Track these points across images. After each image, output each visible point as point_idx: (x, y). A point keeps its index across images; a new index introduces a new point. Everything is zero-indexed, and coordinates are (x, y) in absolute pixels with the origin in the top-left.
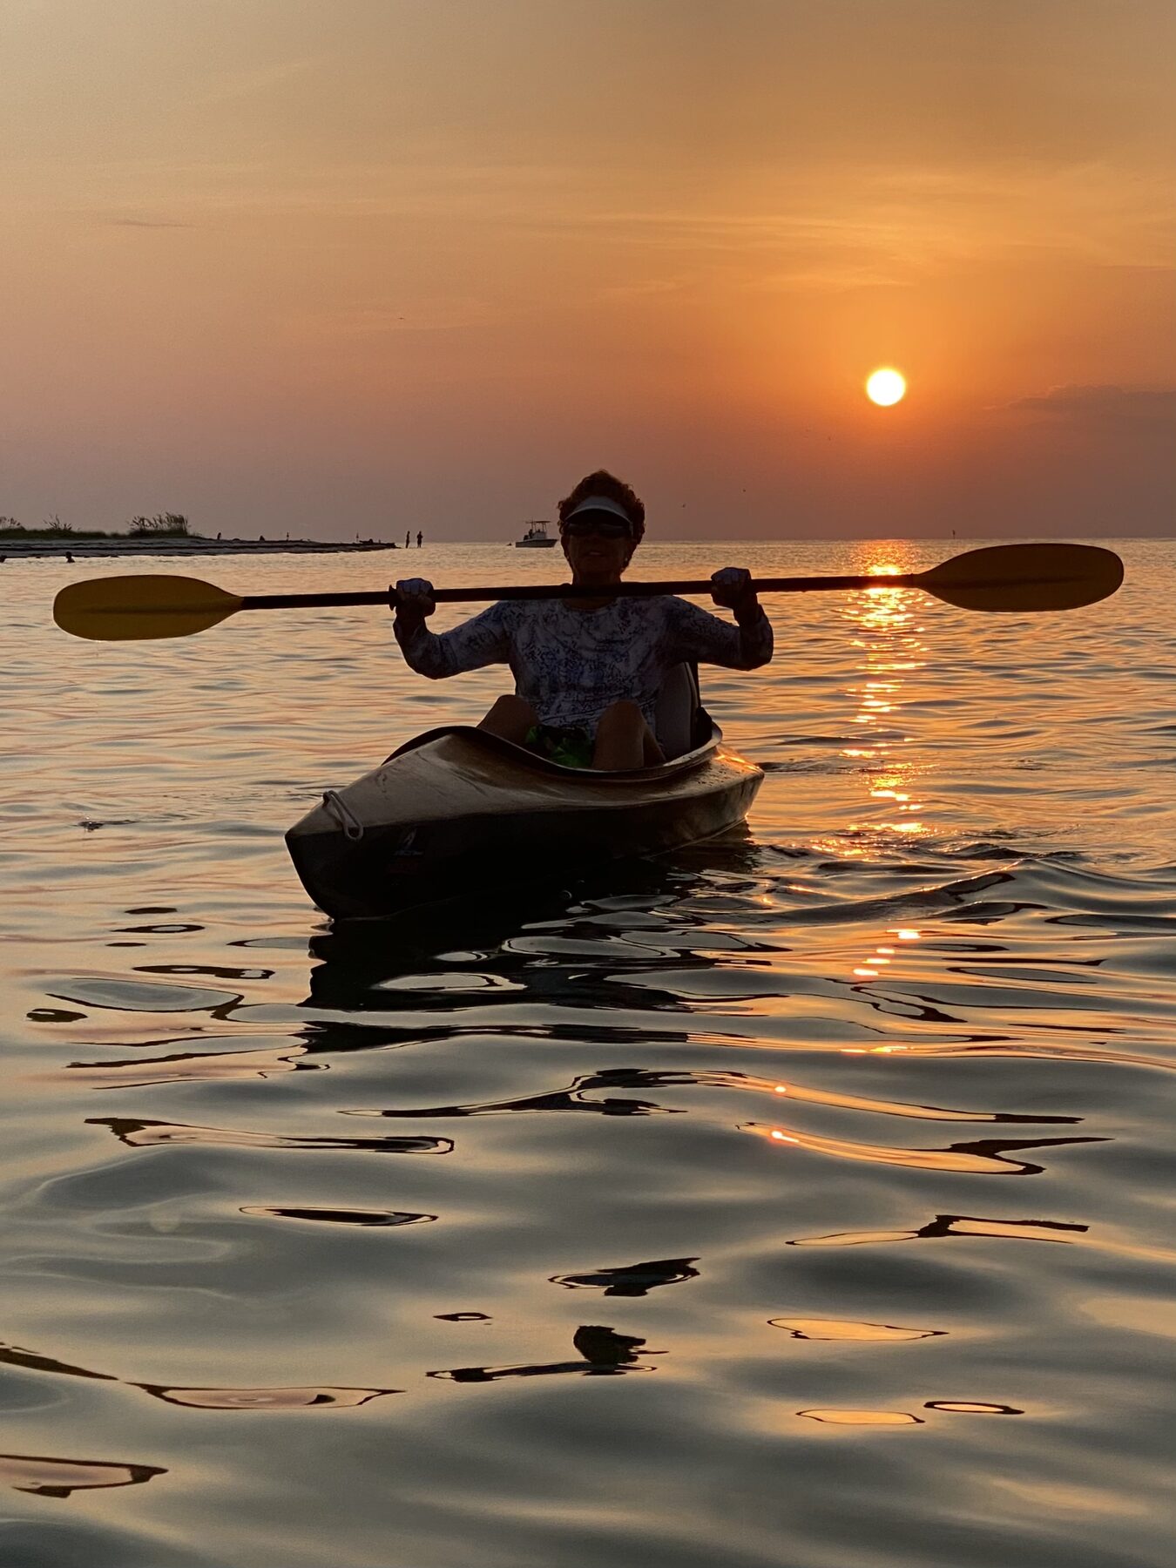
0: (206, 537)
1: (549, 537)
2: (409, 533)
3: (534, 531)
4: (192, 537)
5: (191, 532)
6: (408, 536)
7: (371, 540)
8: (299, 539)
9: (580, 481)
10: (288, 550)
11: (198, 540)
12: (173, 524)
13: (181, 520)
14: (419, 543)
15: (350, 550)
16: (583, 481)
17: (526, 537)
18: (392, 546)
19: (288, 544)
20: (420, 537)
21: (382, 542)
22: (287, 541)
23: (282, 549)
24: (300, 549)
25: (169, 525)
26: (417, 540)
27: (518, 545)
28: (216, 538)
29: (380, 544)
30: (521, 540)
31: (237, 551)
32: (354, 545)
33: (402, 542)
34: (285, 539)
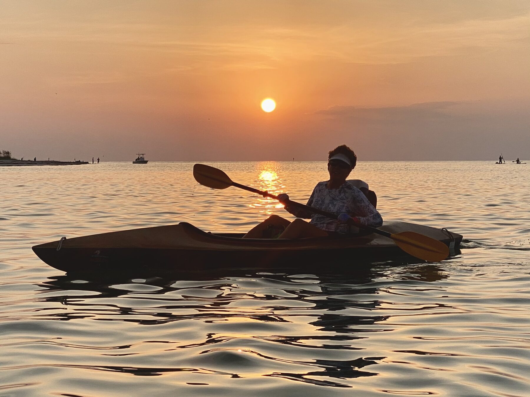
0: (17, 159)
1: (145, 160)
2: (93, 158)
3: (140, 158)
4: (13, 159)
5: (12, 157)
6: (93, 159)
7: (79, 161)
8: (53, 160)
9: (337, 147)
10: (48, 164)
11: (15, 161)
12: (5, 155)
13: (8, 153)
14: (98, 162)
15: (72, 164)
16: (338, 147)
17: (136, 160)
18: (87, 163)
19: (49, 162)
20: (98, 160)
21: (84, 161)
22: (48, 161)
23: (46, 164)
24: (53, 164)
25: (4, 155)
26: (97, 161)
27: (134, 163)
28: (21, 160)
29: (83, 162)
30: (135, 161)
31: (29, 164)
32: (73, 162)
33: (91, 161)
34: (48, 160)
